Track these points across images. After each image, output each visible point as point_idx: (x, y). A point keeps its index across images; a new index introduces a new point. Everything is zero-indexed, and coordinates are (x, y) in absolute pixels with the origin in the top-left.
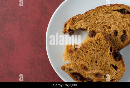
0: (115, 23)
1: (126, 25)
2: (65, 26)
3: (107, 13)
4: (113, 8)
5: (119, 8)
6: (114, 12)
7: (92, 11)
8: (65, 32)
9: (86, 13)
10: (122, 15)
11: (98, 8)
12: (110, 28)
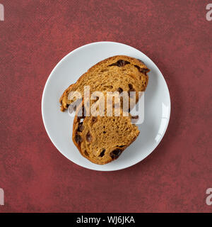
0: (116, 79)
1: (128, 77)
2: (61, 102)
3: (102, 71)
4: (107, 64)
5: (115, 61)
6: (111, 68)
7: (85, 75)
8: (64, 110)
9: (79, 80)
10: (121, 68)
11: (90, 70)
12: (112, 87)
